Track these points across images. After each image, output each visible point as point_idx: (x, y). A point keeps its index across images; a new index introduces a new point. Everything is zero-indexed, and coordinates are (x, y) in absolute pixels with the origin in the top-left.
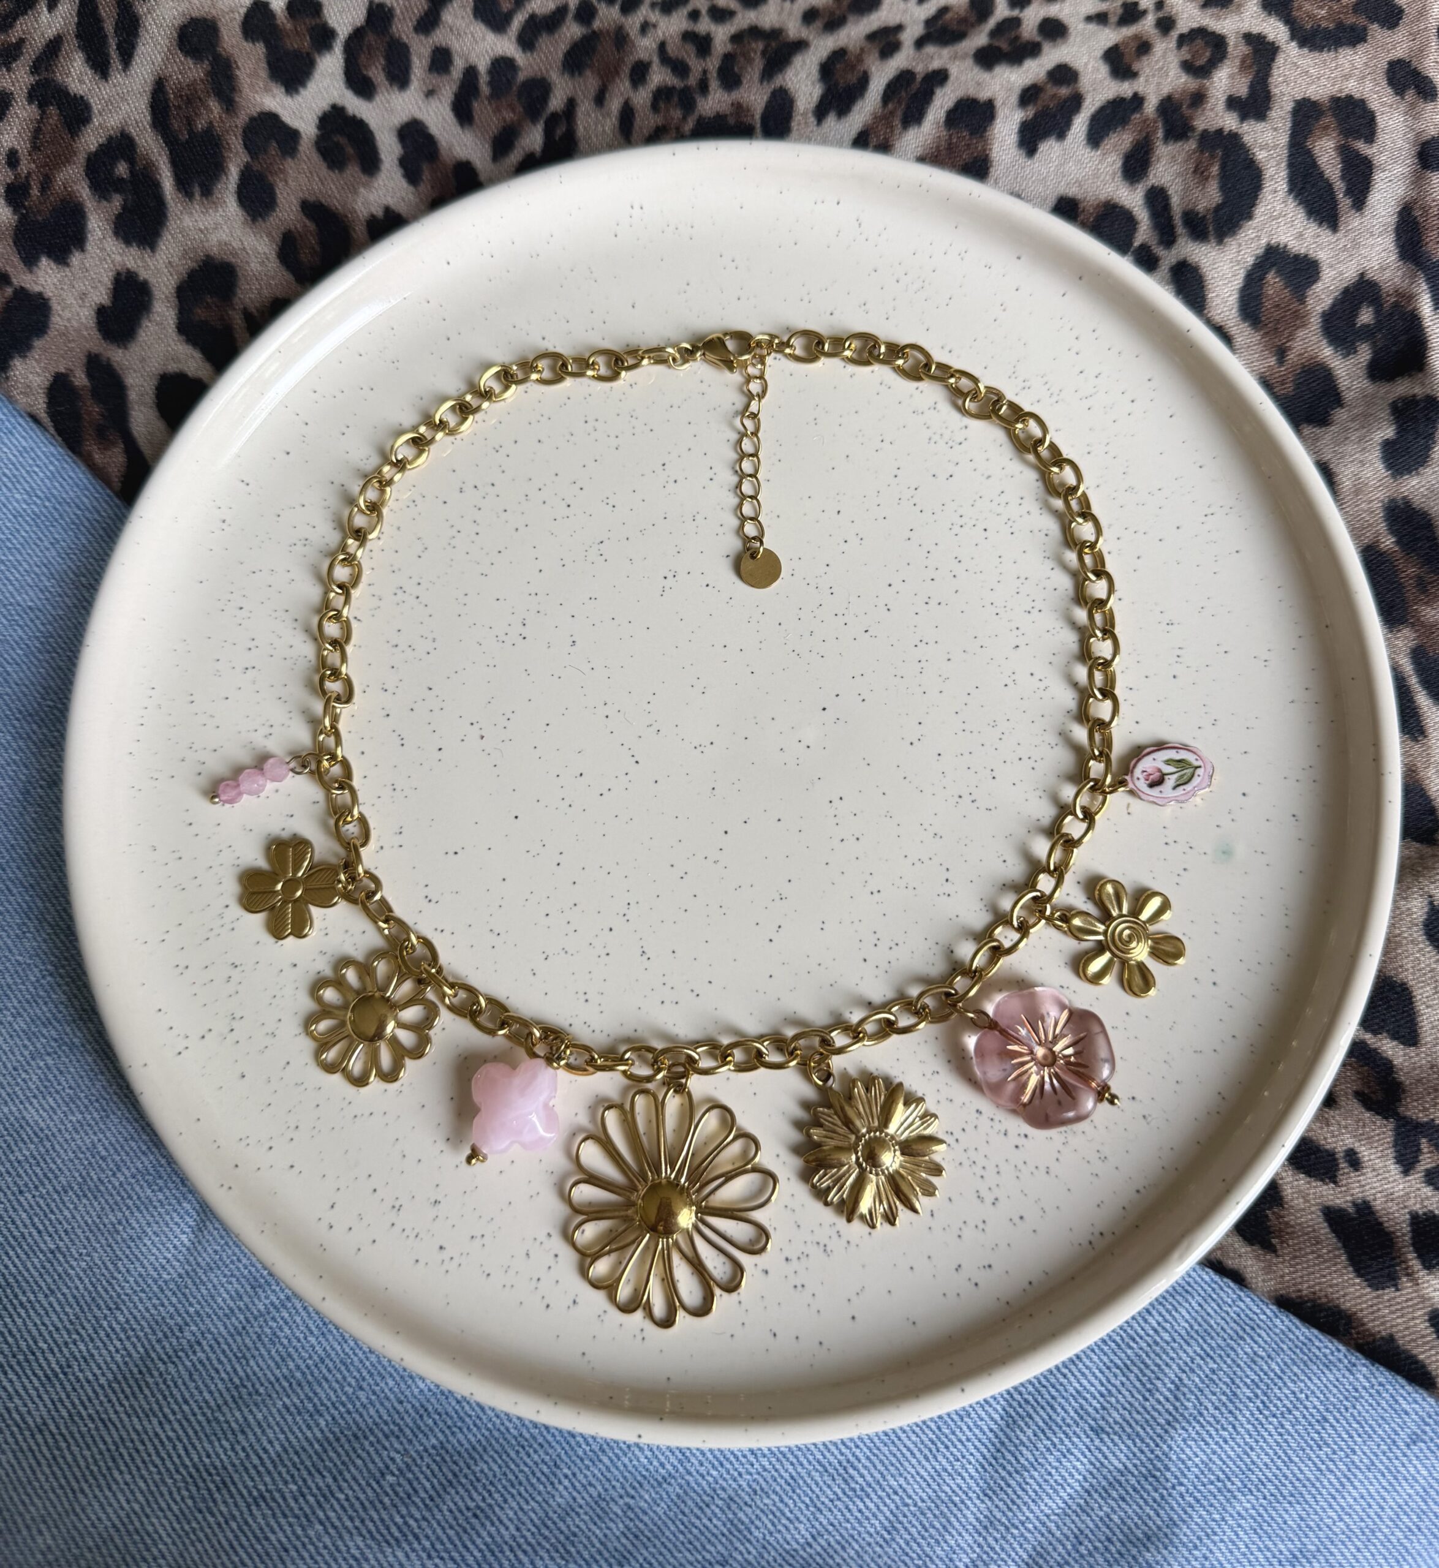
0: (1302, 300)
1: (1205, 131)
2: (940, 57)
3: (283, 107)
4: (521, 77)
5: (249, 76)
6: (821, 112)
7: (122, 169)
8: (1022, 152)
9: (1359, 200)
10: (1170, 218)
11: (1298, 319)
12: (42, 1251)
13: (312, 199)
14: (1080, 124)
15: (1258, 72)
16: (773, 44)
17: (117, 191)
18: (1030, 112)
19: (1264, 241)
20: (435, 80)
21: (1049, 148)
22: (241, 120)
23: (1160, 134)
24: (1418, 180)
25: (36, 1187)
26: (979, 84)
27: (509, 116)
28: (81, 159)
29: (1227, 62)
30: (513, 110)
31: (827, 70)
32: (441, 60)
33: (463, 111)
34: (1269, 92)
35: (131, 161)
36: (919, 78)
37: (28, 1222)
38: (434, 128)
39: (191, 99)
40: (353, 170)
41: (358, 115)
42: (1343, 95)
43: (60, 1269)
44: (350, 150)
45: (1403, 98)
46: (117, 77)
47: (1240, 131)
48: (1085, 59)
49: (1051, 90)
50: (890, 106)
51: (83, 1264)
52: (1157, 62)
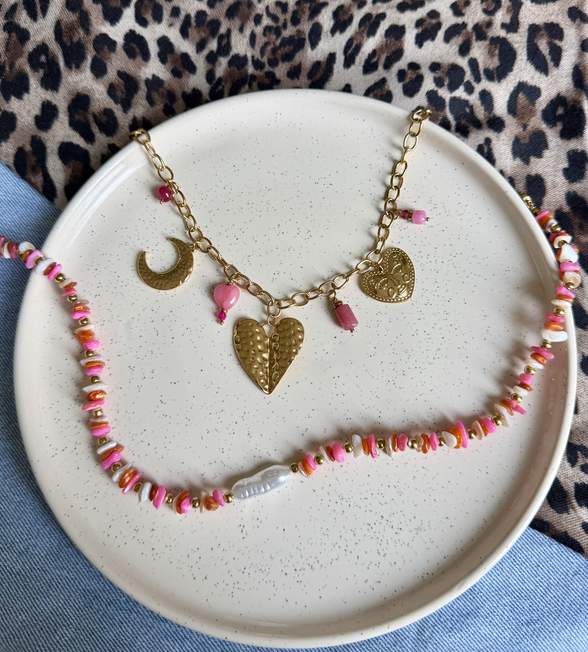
0: (533, 104)
1: (492, 37)
2: (383, 8)
3: (110, 31)
4: (209, 19)
5: (95, 18)
6: (333, 32)
7: (43, 58)
8: (417, 46)
9: (557, 64)
10: (478, 71)
11: (532, 113)
12: (15, 502)
13: (121, 70)
14: (441, 34)
15: (514, 13)
16: (313, 5)
17: (41, 67)
18: (420, 30)
19: (517, 80)
20: (173, 19)
21: (428, 44)
22: (93, 37)
23: (474, 38)
24: (580, 55)
25: (12, 476)
26: (399, 19)
27: (203, 35)
28: (26, 55)
29: (501, 9)
30: (205, 33)
31: (336, 14)
32: (175, 12)
33: (184, 33)
34: (518, 21)
35: (47, 55)
36: (374, 17)
37: (9, 490)
38: (172, 40)
39: (71, 28)
40: (139, 59)
41: (141, 34)
42: (549, 22)
43: (22, 509)
44: (137, 50)
45: (575, 23)
46: (40, 20)
47: (507, 37)
48: (443, 8)
49: (428, 21)
50: (362, 28)
51: (32, 507)
52: (472, 9)
